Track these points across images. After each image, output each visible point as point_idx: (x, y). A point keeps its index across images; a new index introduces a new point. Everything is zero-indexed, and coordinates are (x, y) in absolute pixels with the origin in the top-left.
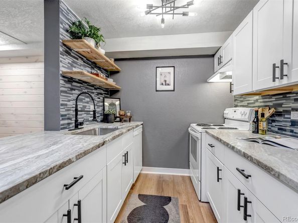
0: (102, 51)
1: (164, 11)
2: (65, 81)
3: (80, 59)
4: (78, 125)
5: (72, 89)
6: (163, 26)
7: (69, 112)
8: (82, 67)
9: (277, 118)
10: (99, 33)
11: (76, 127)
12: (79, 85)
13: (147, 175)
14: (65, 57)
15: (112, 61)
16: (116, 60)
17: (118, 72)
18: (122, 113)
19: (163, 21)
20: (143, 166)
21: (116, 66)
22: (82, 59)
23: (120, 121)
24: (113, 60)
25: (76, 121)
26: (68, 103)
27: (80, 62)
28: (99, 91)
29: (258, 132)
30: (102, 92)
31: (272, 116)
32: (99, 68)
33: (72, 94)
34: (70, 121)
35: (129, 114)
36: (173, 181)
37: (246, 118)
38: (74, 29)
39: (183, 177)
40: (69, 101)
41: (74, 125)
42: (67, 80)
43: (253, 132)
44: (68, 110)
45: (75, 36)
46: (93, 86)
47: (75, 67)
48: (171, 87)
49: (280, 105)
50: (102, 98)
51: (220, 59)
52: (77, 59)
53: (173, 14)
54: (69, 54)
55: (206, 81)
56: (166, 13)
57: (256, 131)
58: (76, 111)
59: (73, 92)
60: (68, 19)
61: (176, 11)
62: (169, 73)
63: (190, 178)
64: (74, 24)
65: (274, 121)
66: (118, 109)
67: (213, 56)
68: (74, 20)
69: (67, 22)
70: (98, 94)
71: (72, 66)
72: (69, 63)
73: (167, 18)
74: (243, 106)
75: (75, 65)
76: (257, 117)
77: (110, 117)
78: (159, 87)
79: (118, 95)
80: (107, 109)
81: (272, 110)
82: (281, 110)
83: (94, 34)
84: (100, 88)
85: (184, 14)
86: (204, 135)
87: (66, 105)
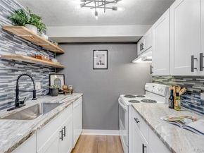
0: (45, 37)
1: (97, 5)
2: (5, 64)
3: (23, 44)
4: (19, 104)
5: (14, 71)
6: (97, 17)
7: (10, 92)
8: (26, 51)
9: (188, 96)
10: (40, 22)
11: (17, 106)
12: (23, 66)
13: (86, 136)
14: (5, 42)
15: (56, 46)
16: (60, 44)
17: (62, 53)
18: (65, 87)
19: (96, 14)
20: (83, 128)
21: (60, 49)
22: (27, 43)
23: (64, 93)
24: (57, 44)
25: (17, 100)
26: (9, 84)
27: (24, 45)
28: (44, 69)
29: (173, 108)
30: (48, 70)
31: (184, 94)
32: (45, 50)
33: (14, 75)
34: (11, 100)
35: (71, 88)
36: (107, 142)
37: (163, 93)
38: (15, 16)
39: (114, 137)
40: (10, 82)
41: (14, 103)
42: (7, 63)
43: (170, 107)
44: (9, 90)
45: (18, 23)
46: (38, 66)
47: (18, 51)
48: (105, 66)
49: (191, 86)
50: (48, 75)
51: (142, 45)
52: (21, 43)
53: (105, 8)
54: (11, 39)
55: (131, 62)
56: (98, 7)
57: (172, 107)
58: (17, 91)
59: (16, 73)
60: (10, 8)
61: (107, 6)
62: (103, 55)
63: (119, 137)
64: (16, 12)
65: (185, 98)
66: (62, 84)
67: (136, 43)
68: (16, 8)
69: (8, 9)
70: (44, 72)
71: (14, 49)
72: (10, 47)
73: (100, 11)
74: (160, 83)
75: (17, 48)
76: (172, 95)
77: (54, 92)
78: (96, 66)
79: (63, 72)
80: (52, 84)
81: (184, 90)
82: (191, 90)
83: (34, 21)
84: (46, 67)
85: (114, 9)
86: (130, 107)
87: (7, 86)
